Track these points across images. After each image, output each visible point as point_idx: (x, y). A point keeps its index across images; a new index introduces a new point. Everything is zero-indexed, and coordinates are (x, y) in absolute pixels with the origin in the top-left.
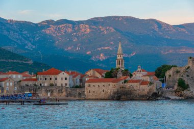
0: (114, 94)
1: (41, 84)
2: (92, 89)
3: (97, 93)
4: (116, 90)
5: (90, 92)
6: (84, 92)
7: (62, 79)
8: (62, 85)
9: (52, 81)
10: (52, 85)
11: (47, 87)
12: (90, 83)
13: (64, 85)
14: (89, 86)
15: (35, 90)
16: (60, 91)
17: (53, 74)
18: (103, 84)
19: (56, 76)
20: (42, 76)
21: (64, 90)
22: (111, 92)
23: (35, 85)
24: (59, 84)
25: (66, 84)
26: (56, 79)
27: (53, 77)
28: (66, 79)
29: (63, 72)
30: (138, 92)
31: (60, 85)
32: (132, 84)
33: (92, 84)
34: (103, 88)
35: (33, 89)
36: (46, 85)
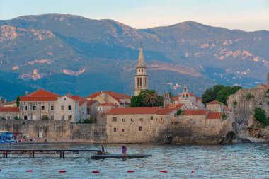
0: (162, 133)
1: (26, 117)
2: (119, 125)
3: (128, 132)
4: (165, 128)
5: (115, 130)
6: (105, 130)
7: (63, 107)
8: (63, 118)
9: (46, 112)
10: (45, 119)
11: (37, 122)
12: (115, 116)
13: (66, 118)
14: (115, 119)
15: (17, 127)
16: (60, 129)
17: (47, 99)
18: (140, 116)
19: (52, 103)
20: (27, 103)
21: (67, 127)
22: (154, 130)
23: (16, 118)
24: (57, 117)
25: (70, 117)
26: (52, 108)
27: (46, 104)
28: (70, 108)
29: (65, 97)
30: (204, 131)
31: (60, 119)
32: (192, 117)
33: (119, 117)
34: (141, 124)
35: (14, 125)
36: (34, 118)
